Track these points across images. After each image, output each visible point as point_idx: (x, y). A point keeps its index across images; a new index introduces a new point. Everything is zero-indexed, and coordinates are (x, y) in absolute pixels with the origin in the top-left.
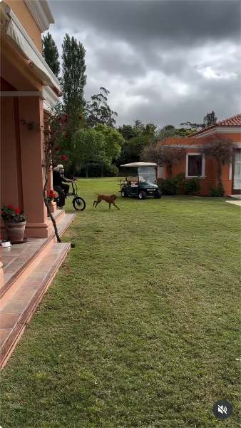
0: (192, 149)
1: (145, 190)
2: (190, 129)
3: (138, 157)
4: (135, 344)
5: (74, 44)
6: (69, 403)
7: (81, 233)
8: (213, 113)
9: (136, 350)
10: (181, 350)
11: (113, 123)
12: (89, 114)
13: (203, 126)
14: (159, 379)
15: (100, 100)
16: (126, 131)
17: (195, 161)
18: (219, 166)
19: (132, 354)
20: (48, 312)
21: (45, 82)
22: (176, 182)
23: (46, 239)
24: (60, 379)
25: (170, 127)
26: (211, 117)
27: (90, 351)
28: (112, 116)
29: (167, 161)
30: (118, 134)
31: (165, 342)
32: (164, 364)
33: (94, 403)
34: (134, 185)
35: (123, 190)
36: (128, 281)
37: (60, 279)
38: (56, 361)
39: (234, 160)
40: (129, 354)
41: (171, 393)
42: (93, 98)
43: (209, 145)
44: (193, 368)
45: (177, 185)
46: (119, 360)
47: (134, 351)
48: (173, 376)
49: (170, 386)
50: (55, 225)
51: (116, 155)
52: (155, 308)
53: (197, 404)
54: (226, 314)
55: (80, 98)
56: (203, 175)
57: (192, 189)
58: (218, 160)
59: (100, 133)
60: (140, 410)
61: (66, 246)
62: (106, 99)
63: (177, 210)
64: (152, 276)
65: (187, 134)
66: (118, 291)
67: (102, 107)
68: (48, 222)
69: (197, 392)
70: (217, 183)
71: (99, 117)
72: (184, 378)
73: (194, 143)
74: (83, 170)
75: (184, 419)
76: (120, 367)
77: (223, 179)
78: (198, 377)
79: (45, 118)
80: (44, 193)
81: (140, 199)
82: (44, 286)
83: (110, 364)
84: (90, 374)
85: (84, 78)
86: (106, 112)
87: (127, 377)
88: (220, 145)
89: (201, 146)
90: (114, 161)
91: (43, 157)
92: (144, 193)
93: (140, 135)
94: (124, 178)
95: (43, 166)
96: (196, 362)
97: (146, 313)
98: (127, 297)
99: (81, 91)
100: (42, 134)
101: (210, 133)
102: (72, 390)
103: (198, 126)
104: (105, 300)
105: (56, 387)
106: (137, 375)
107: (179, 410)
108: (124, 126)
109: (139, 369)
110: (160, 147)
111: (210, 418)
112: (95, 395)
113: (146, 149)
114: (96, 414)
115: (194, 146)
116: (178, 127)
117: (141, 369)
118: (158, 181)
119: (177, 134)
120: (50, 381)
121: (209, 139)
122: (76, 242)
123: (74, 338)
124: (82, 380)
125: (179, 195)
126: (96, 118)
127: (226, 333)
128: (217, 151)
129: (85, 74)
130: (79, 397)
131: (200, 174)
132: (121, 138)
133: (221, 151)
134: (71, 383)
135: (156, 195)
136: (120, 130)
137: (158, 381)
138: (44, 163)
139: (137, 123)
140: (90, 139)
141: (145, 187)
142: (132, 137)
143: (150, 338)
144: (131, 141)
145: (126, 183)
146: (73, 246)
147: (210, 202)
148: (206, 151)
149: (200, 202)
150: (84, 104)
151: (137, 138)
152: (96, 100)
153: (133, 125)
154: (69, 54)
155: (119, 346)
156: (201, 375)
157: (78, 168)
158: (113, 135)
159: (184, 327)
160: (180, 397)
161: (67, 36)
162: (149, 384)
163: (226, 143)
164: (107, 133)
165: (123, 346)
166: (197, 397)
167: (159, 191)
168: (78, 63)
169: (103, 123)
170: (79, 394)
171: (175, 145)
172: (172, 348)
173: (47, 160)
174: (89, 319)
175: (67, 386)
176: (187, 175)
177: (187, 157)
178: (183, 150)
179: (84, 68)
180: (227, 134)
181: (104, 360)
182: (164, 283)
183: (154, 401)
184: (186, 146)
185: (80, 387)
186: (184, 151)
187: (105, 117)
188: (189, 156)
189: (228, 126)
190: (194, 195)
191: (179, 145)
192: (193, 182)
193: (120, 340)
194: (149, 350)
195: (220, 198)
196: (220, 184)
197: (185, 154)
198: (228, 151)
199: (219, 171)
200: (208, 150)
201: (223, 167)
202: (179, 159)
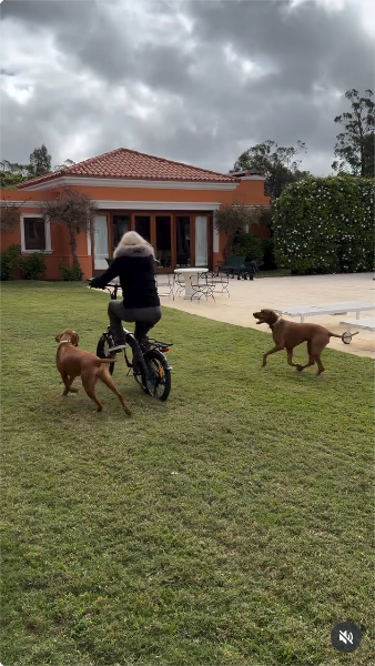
0: (30, 208)
2: (9, 173)
4: (46, 482)
8: (43, 149)
13: (30, 168)
17: (34, 228)
18: (72, 236)
19: (49, 492)
22: (8, 260)
26: (40, 155)
31: (83, 472)
40: (43, 493)
41: (115, 520)
43: (55, 204)
45: (10, 265)
46: (37, 501)
48: (110, 505)
53: (146, 522)
54: (143, 429)
56: (49, 248)
57: (34, 269)
58: (70, 227)
63: (21, 304)
64: (28, 399)
65: (10, 182)
69: (142, 513)
70: (71, 260)
72: (122, 503)
73: (30, 199)
75: (139, 539)
76: (41, 508)
77: (79, 254)
83: (26, 508)
87: (54, 518)
88: (72, 203)
89: (42, 204)
97: (44, 446)
101: (55, 184)
103: (21, 167)
106: (65, 512)
107: (129, 533)
109: (64, 505)
111: (165, 532)
115: (31, 204)
117: (68, 504)
121: (54, 193)
125: (13, 279)
127: (152, 449)
128: (69, 212)
131: (42, 246)
133: (74, 212)
143: (62, 471)
148: (52, 213)
155: (28, 487)
156: (140, 496)
159: (99, 452)
160: (126, 521)
163: (80, 201)
166: (144, 517)
176: (23, 249)
177: (22, 220)
178: (14, 208)
180: (80, 187)
184: (19, 203)
186: (15, 212)
188: (25, 219)
189: (82, 175)
190: (36, 279)
191: (9, 203)
192: (34, 258)
193: (24, 480)
194: (68, 483)
195: (78, 283)
196: (76, 262)
197: (19, 215)
198: (84, 213)
199: (73, 243)
200: (54, 210)
201: (78, 237)
202: (9, 223)
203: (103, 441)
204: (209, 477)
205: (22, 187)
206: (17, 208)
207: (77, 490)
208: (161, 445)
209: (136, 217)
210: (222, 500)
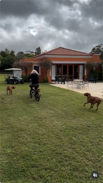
0: (35, 63)
1: (17, 80)
6: (24, 158)
16: (2, 54)
18: (46, 71)
25: (22, 53)
29: (26, 68)
31: (48, 136)
34: (11, 78)
35: (6, 80)
40: (37, 141)
41: (56, 150)
43: (42, 62)
47: (39, 140)
48: (55, 145)
49: (55, 148)
52: (40, 125)
56: (40, 74)
58: (45, 68)
64: (34, 114)
65: (30, 56)
72: (59, 145)
73: (36, 61)
75: (63, 156)
76: (37, 145)
77: (47, 75)
81: (15, 84)
83: (33, 145)
87: (40, 148)
88: (46, 62)
89: (39, 62)
92: (17, 81)
93: (9, 55)
97: (38, 127)
103: (34, 53)
106: (43, 147)
107: (61, 154)
111: (71, 155)
113: (15, 63)
116: (25, 53)
118: (22, 76)
119: (25, 56)
121: (42, 59)
127: (67, 131)
128: (45, 64)
132: (1, 56)
133: (47, 64)
135: (22, 82)
139: (6, 50)
141: (17, 79)
142: (5, 56)
143: (43, 135)
144: (5, 58)
145: (8, 77)
148: (41, 65)
151: (8, 57)
159: (52, 130)
166: (65, 150)
171: (27, 61)
177: (33, 66)
178: (31, 63)
180: (49, 58)
181: (30, 144)
184: (32, 62)
186: (32, 64)
188: (34, 66)
189: (49, 54)
191: (30, 62)
193: (32, 137)
194: (44, 138)
196: (47, 78)
197: (32, 65)
198: (49, 65)
199: (46, 73)
202: (30, 67)
203: (54, 127)
204: (84, 140)
205: (33, 58)
207: (46, 141)
210: (87, 147)
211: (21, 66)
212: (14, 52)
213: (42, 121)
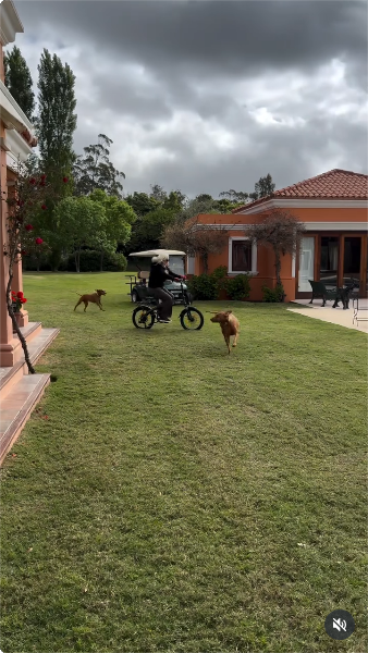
0: (238, 231)
2: (235, 201)
3: (158, 242)
4: (147, 528)
5: (58, 67)
6: (43, 624)
7: (67, 359)
8: (269, 178)
9: (149, 536)
10: (217, 535)
11: (119, 189)
12: (82, 175)
13: (254, 196)
14: (184, 578)
15: (98, 153)
16: (139, 202)
17: (242, 249)
18: (277, 257)
19: (143, 543)
20: (12, 482)
21: (8, 124)
22: (214, 281)
23: (10, 368)
24: (30, 586)
25: (205, 198)
26: (266, 183)
27: (78, 541)
28: (117, 179)
29: (201, 248)
30: (126, 205)
31: (193, 523)
32: (191, 556)
33: (84, 620)
35: (134, 292)
36: (139, 431)
37: (32, 430)
38: (23, 558)
39: (298, 248)
40: (138, 542)
41: (201, 599)
42: (87, 150)
43: (262, 226)
44: (236, 560)
45: (216, 286)
46: (122, 552)
47: (146, 538)
48: (205, 575)
49: (201, 588)
50: (24, 347)
51: (123, 237)
52: (180, 471)
53: (240, 613)
54: (285, 477)
55: (67, 149)
56: (254, 270)
57: (239, 290)
58: (275, 248)
59: (98, 204)
60: (153, 628)
61: (42, 379)
62: (107, 152)
64: (176, 422)
66: (124, 448)
67: (101, 165)
68: (14, 341)
69: (240, 596)
70: (274, 282)
71: (96, 179)
72: (220, 576)
73: (240, 222)
74: (71, 261)
75: (221, 638)
76: (124, 564)
77: (283, 276)
78: (242, 573)
79: (9, 180)
80: (8, 296)
82: (6, 441)
83: (109, 558)
84: (77, 576)
85: (73, 119)
86: (107, 171)
87: (135, 579)
88: (279, 225)
89: (251, 226)
90: (120, 248)
91: (5, 240)
93: (160, 208)
94: (136, 274)
95: (5, 254)
96: (239, 552)
97: (166, 481)
98: (136, 456)
99: (69, 138)
100: (5, 204)
101: (264, 207)
102: (48, 603)
103: (246, 196)
104: (103, 462)
105: (22, 600)
106: (150, 574)
107: (212, 625)
108: (136, 194)
109: (153, 564)
110: (190, 228)
111: (259, 634)
112: (85, 608)
113: (169, 230)
114: (85, 638)
115: (239, 227)
116: (216, 198)
117: (157, 564)
119: (215, 207)
120: (14, 590)
121: (262, 216)
122: (59, 372)
123: (53, 521)
124: (66, 585)
125: (218, 299)
126: (92, 181)
127: (284, 506)
128: (275, 234)
129: (74, 112)
130: (60, 613)
131: (249, 268)
132: (131, 211)
133: (279, 234)
134: (47, 591)
136: (129, 200)
137: (182, 581)
138: (7, 249)
139: (156, 189)
140: (82, 212)
141: (168, 287)
142: (147, 210)
143: (171, 517)
144: (147, 217)
145: (138, 281)
146: (53, 379)
147: (263, 311)
148: (259, 235)
149: (249, 310)
150: (74, 160)
151: (156, 213)
152: (91, 154)
153: (149, 192)
154: (49, 80)
155: (124, 531)
156: (247, 570)
157: (64, 258)
158: (119, 208)
159: (222, 499)
160: (213, 604)
161: (46, 52)
162: (168, 588)
163: (287, 223)
164: (109, 204)
165: (129, 531)
166: (240, 603)
167: (188, 294)
168: (63, 95)
169: (103, 188)
170: (59, 609)
171: (212, 223)
172: (204, 530)
173: (12, 246)
174: (77, 492)
175: (40, 597)
176: (230, 271)
177: (230, 243)
178: (225, 231)
179: (73, 104)
180: (289, 209)
181: (100, 554)
182: (194, 434)
183: (175, 613)
184: (228, 226)
185: (61, 597)
186: (225, 234)
187: (106, 179)
188: (234, 242)
189: (291, 197)
190: (240, 299)
191: (220, 226)
192: (239, 279)
193: (124, 521)
194: (170, 535)
195: (279, 305)
196: (279, 284)
197: (228, 238)
198: (290, 235)
199: (278, 265)
200: (261, 232)
201: (283, 259)
202: (218, 245)
203: (232, 487)
204: (348, 559)
205: (237, 212)
206: (226, 231)
208: (300, 502)
209: (346, 239)
210: (354, 601)
211: (188, 242)
212: (183, 198)
213: (197, 453)
